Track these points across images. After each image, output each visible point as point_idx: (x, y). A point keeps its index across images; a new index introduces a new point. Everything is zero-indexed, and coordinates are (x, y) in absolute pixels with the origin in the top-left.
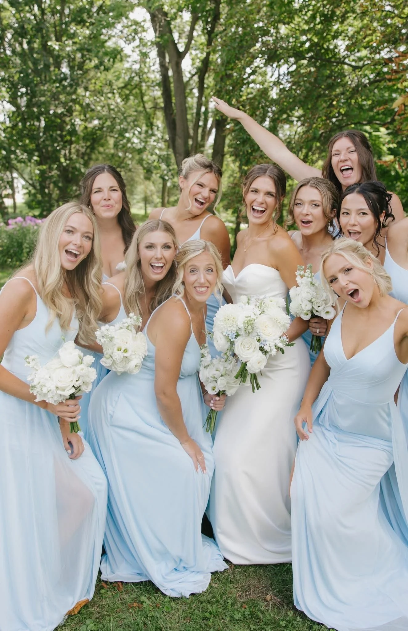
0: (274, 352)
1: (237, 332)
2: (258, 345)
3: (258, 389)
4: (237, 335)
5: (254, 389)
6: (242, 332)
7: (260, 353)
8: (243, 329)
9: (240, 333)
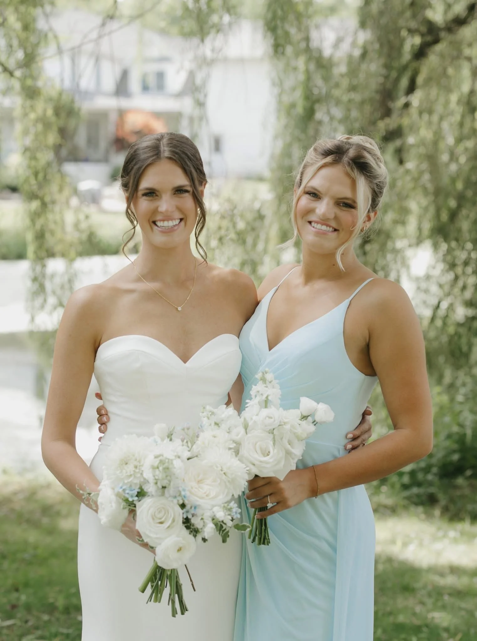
0: (209, 530)
1: (141, 488)
2: (180, 514)
3: (183, 614)
4: (141, 494)
5: (174, 613)
6: (150, 488)
7: (185, 532)
8: (152, 480)
9: (146, 488)
